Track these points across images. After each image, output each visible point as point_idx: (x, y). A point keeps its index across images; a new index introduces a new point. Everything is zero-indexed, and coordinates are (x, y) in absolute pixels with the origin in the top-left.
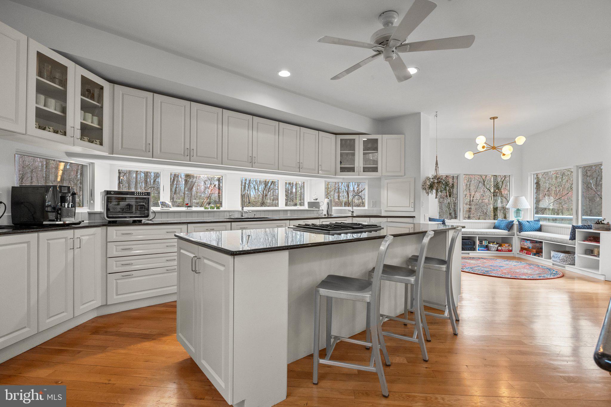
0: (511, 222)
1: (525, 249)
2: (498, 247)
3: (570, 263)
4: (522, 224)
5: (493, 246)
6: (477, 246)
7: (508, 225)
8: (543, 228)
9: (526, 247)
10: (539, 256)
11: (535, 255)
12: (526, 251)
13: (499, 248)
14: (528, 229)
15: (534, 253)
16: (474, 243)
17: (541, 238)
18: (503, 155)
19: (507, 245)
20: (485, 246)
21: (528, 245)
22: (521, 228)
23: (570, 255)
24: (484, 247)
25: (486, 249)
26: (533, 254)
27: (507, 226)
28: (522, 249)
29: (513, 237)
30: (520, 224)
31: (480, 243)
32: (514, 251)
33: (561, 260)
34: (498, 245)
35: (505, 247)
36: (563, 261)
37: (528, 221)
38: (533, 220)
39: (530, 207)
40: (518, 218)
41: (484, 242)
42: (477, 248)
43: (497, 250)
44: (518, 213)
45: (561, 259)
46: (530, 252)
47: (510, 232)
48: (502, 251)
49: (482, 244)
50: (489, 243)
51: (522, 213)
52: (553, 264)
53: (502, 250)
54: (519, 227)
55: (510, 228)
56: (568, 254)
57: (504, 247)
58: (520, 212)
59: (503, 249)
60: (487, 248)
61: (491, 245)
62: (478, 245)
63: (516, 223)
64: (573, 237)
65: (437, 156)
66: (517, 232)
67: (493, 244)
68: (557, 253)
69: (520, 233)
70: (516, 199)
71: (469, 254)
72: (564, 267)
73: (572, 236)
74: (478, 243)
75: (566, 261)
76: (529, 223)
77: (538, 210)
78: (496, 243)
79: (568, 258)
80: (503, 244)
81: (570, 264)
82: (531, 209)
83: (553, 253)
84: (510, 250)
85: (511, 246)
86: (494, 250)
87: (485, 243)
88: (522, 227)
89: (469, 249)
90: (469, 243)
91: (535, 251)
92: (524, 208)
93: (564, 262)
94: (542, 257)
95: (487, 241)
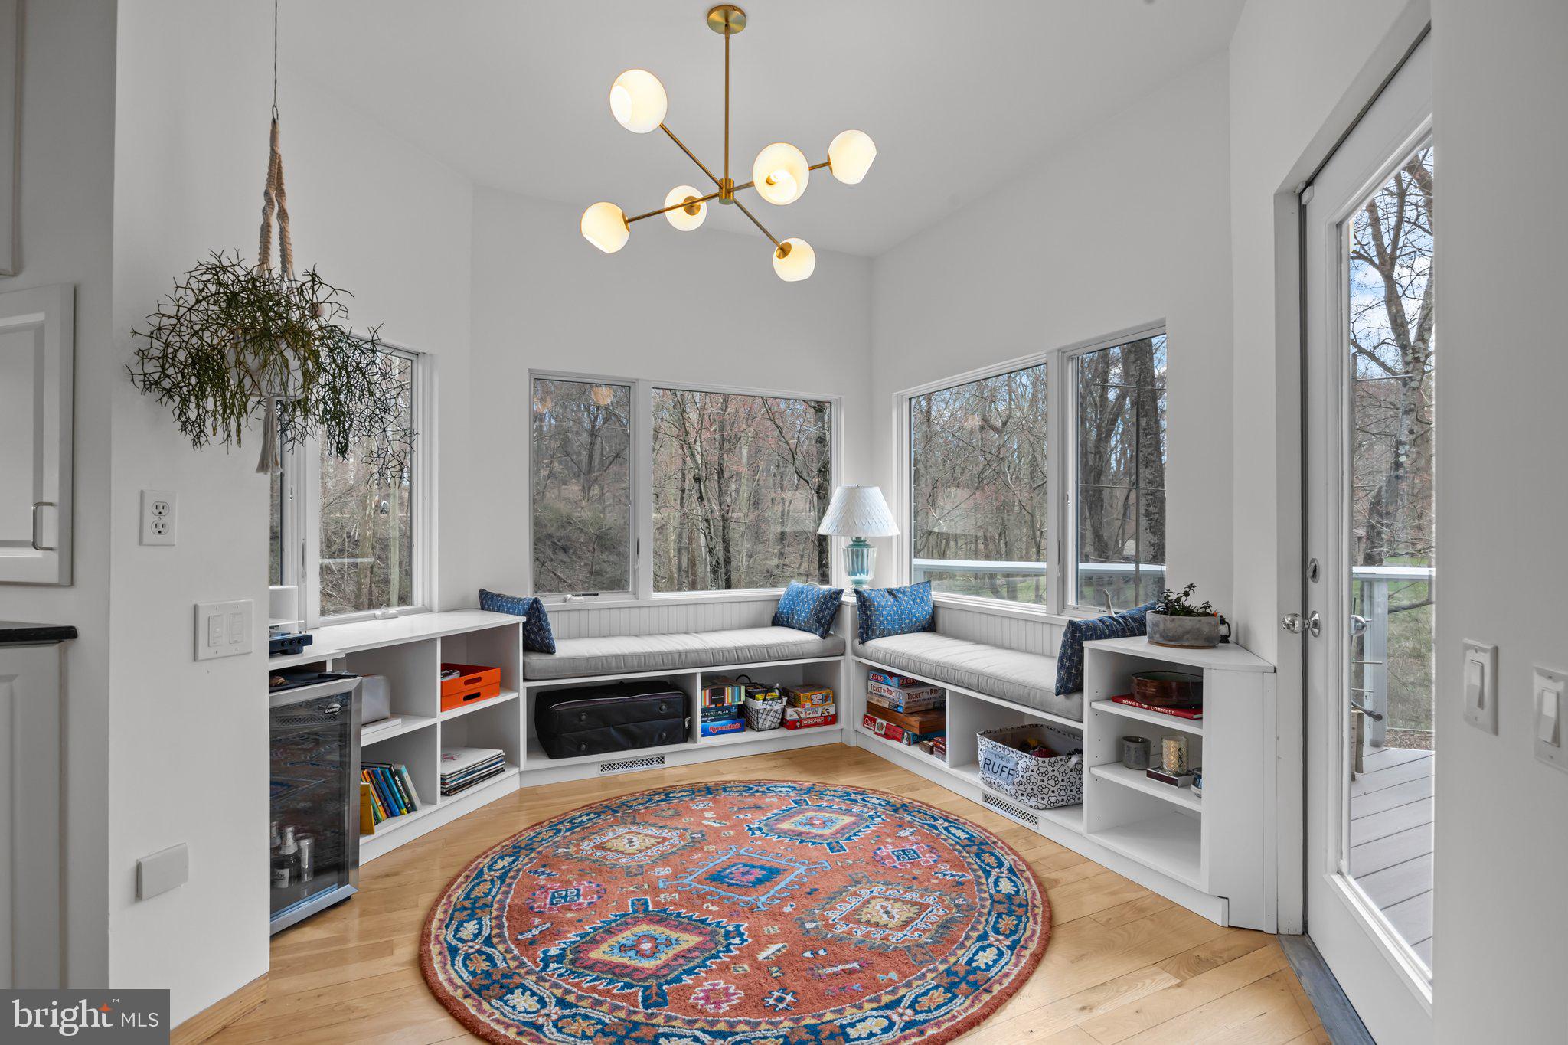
0: (831, 597)
1: (882, 712)
2: (784, 710)
3: (1053, 800)
4: (872, 603)
5: (764, 706)
6: (699, 714)
7: (822, 610)
8: (943, 619)
9: (886, 705)
10: (931, 752)
11: (915, 741)
12: (885, 723)
13: (791, 714)
14: (893, 626)
15: (915, 735)
16: (687, 705)
17: (938, 671)
18: (779, 257)
19: (820, 696)
20: (734, 710)
21: (892, 695)
22: (867, 620)
23: (1053, 759)
24: (731, 717)
25: (738, 726)
26: (909, 739)
27: (816, 614)
28: (873, 712)
29: (839, 661)
30: (864, 603)
31: (712, 701)
32: (842, 723)
33: (1021, 787)
34: (785, 699)
35: (811, 706)
36: (1029, 790)
37: (890, 592)
38: (908, 585)
39: (899, 533)
40: (858, 577)
41: (728, 691)
42: (699, 725)
43: (784, 723)
44: (857, 558)
45: (1020, 783)
46: (900, 730)
47: (829, 641)
48: (801, 727)
49: (722, 701)
50: (750, 695)
51: (871, 555)
52: (987, 798)
53: (800, 721)
54: (861, 617)
55: (829, 625)
56: (1047, 760)
57: (808, 705)
58: (865, 550)
59: (803, 716)
60: (744, 718)
61: (758, 704)
62: (703, 710)
63: (849, 599)
64: (1071, 682)
65: (274, 122)
66: (852, 642)
67: (764, 700)
68: (1000, 748)
69: (863, 642)
70: (853, 496)
71: (662, 760)
72: (1033, 819)
73: (1069, 674)
74: (701, 699)
75: (1041, 790)
76: (895, 597)
77: (926, 541)
78: (776, 694)
79: (1046, 779)
80: (803, 695)
81: (1054, 807)
82: (900, 538)
83: (984, 745)
84: (829, 718)
85: (835, 701)
86: (768, 724)
87: (733, 696)
88: (869, 617)
89: (660, 736)
90: (661, 709)
91: (914, 722)
92: (877, 535)
93: (1030, 796)
94: (944, 759)
95: (743, 688)
